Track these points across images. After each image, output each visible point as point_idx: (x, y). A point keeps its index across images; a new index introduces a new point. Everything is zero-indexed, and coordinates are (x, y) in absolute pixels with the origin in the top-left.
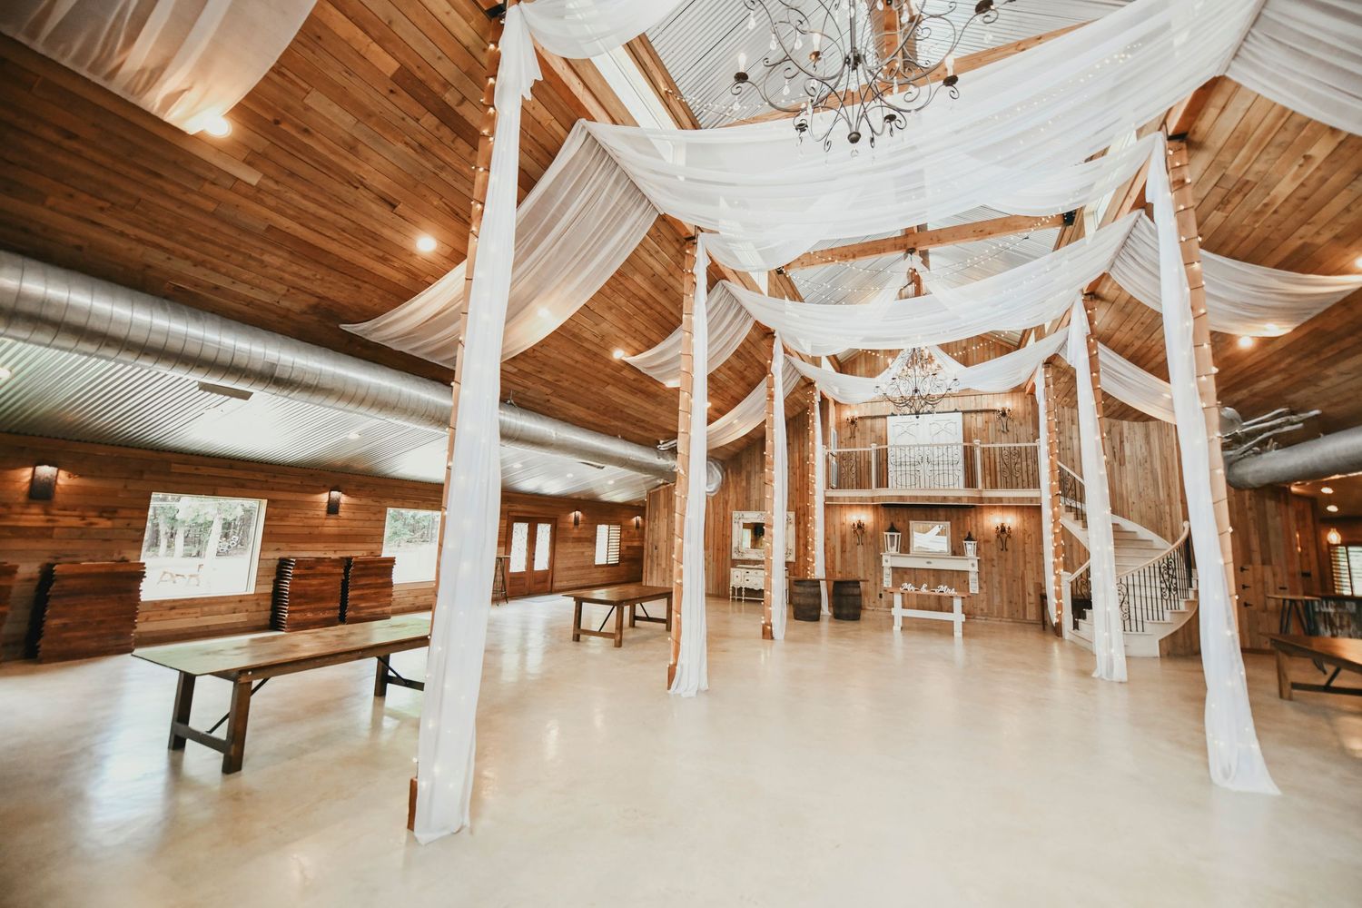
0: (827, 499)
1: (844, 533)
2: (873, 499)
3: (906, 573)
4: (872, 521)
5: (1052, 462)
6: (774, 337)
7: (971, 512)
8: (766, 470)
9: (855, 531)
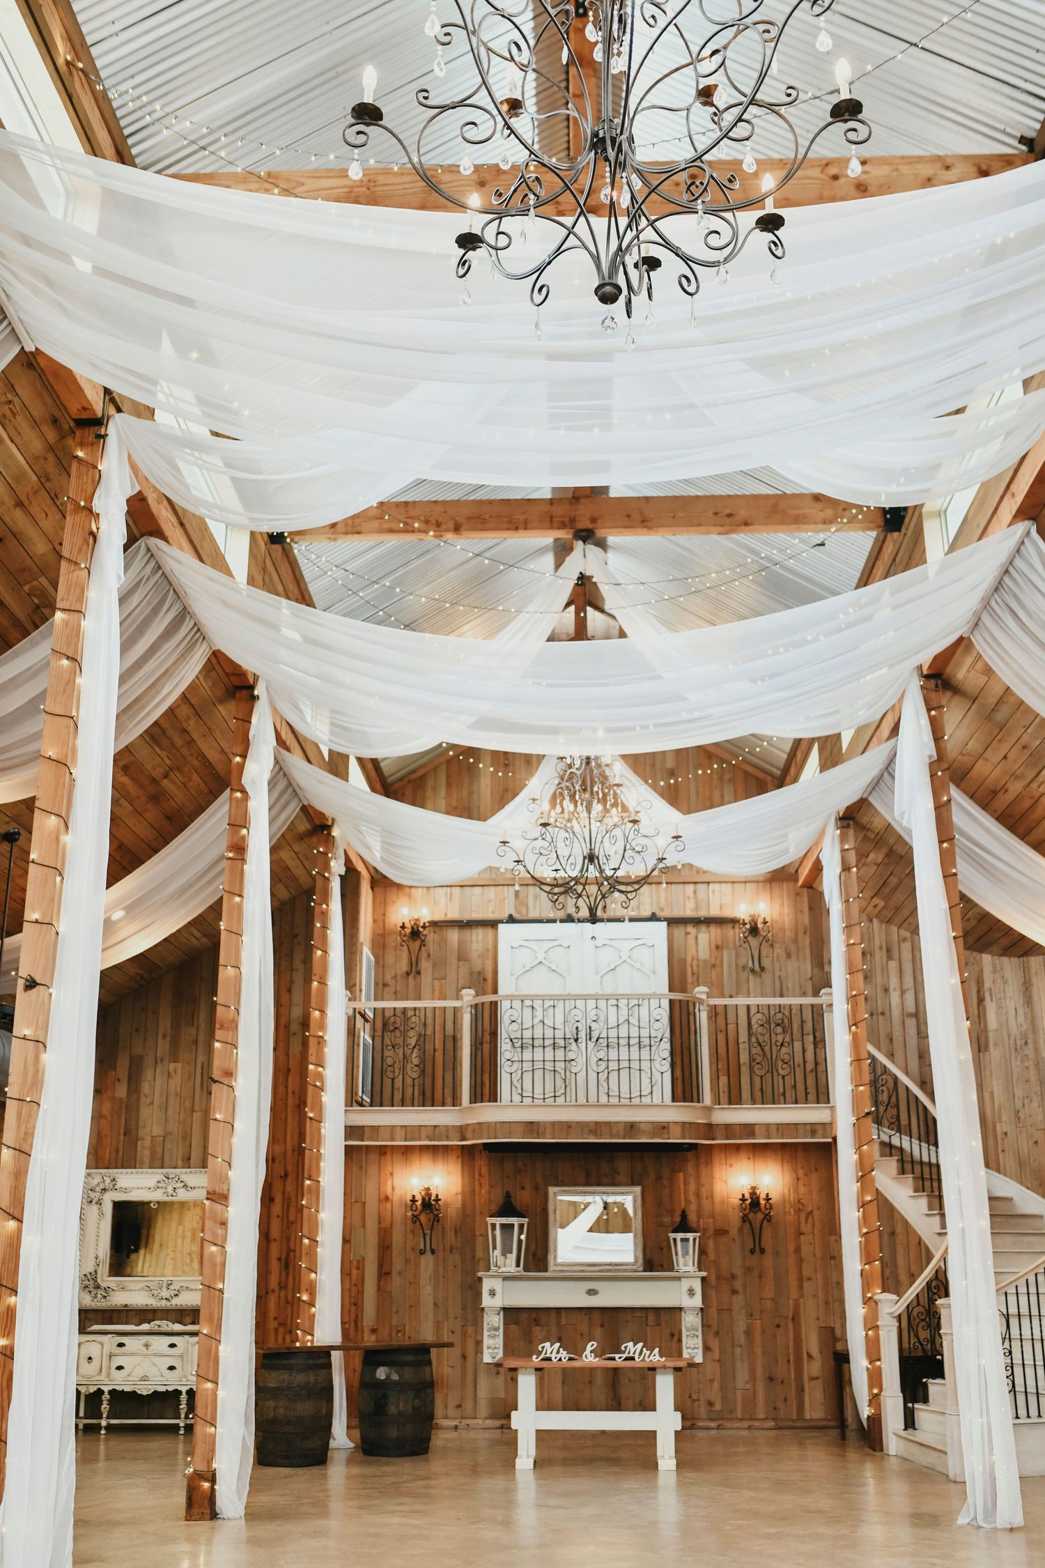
0: (352, 1131)
1: (386, 1224)
2: (462, 1131)
3: (537, 1322)
4: (459, 1190)
5: (856, 1044)
6: (254, 698)
7: (686, 1160)
8: (217, 1045)
9: (415, 1219)
